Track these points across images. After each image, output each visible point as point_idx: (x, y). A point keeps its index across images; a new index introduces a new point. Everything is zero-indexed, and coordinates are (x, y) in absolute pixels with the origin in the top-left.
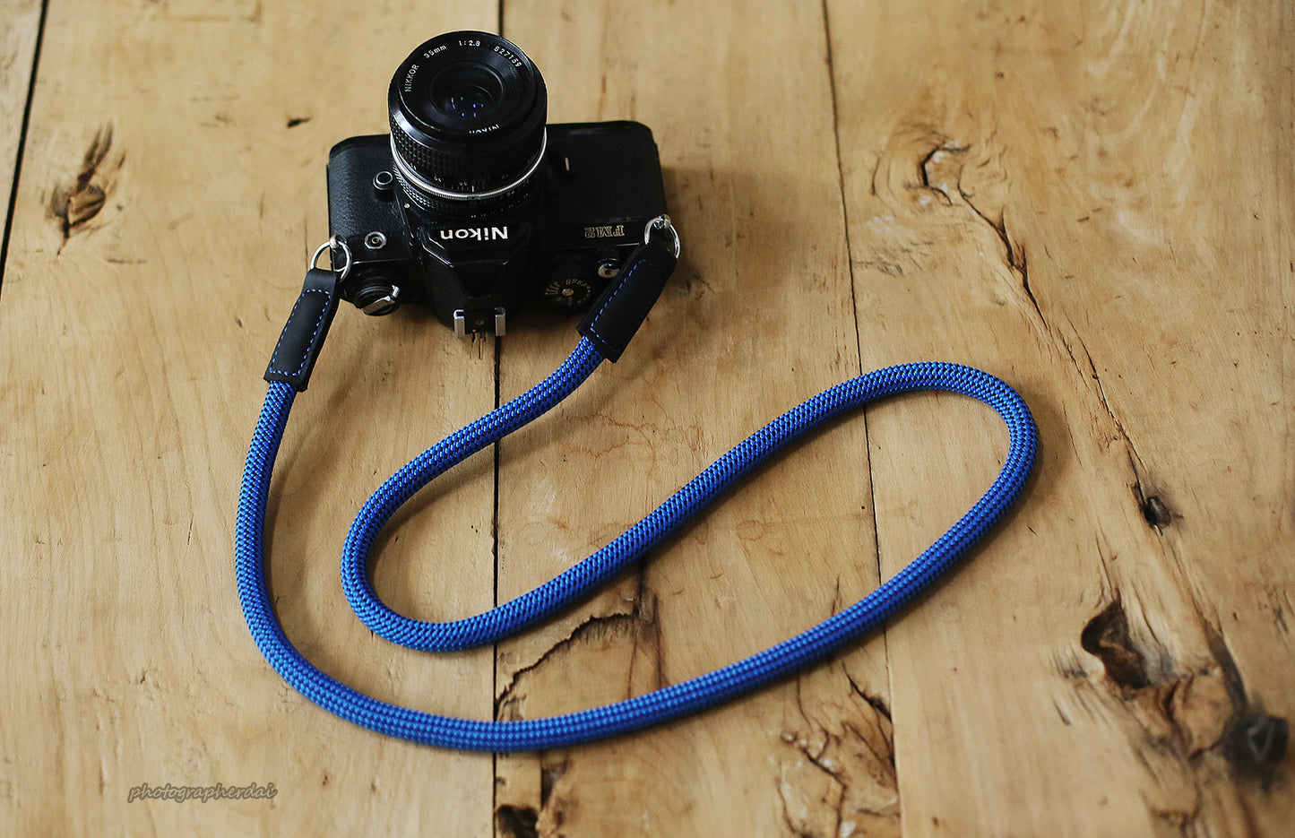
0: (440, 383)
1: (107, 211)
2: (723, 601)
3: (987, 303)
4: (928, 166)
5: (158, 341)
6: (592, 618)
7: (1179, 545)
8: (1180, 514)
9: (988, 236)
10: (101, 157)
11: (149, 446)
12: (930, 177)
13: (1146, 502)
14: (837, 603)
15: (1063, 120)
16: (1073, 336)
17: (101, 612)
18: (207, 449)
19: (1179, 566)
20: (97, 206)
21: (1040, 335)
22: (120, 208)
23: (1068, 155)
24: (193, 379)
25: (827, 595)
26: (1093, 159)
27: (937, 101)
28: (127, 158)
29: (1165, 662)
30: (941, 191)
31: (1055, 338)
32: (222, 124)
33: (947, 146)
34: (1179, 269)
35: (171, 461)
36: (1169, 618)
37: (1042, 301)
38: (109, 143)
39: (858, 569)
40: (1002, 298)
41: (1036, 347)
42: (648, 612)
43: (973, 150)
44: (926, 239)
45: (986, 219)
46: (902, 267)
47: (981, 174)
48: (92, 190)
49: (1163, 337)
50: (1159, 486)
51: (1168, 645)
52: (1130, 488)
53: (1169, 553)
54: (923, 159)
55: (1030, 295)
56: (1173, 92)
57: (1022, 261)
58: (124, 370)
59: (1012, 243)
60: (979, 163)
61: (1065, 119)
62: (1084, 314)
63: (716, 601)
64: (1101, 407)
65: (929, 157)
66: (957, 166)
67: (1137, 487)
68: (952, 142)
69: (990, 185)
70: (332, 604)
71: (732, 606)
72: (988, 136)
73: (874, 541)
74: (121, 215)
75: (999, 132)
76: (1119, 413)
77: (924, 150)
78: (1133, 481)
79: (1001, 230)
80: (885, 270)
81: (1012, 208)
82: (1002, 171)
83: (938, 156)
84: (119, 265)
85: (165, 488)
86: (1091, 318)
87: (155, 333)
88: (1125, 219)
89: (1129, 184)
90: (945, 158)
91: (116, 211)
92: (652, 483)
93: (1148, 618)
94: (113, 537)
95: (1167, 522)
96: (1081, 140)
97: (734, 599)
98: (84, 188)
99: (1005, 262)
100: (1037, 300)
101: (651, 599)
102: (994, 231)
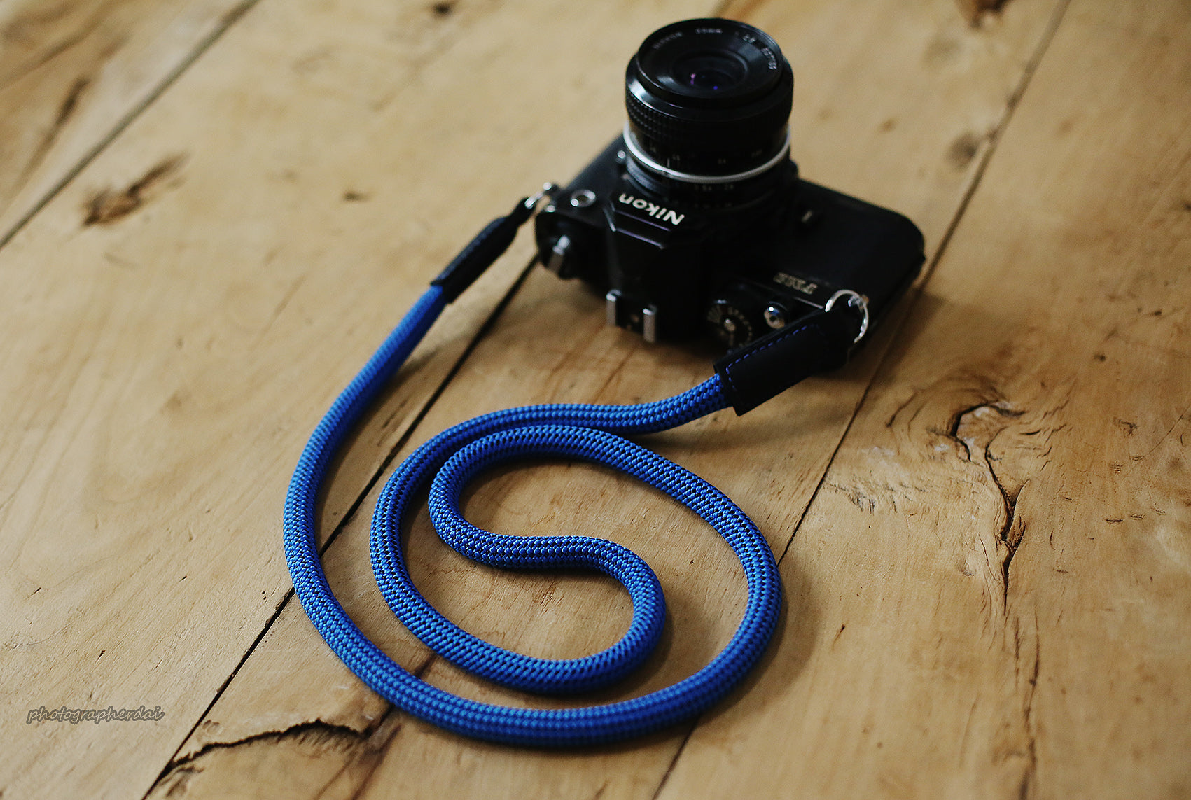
3: (951, 567)
4: (966, 418)
6: (318, 721)
9: (991, 500)
12: (961, 428)
15: (1146, 419)
16: (1031, 631)
21: (993, 618)
22: (147, 220)
23: (1133, 455)
24: (105, 375)
26: (1162, 464)
27: (1013, 361)
28: (186, 182)
30: (966, 446)
31: (1009, 626)
32: (287, 180)
33: (997, 404)
37: (1016, 586)
40: (970, 569)
41: (980, 629)
42: (381, 739)
43: (1025, 418)
44: (919, 485)
45: (1000, 486)
46: (876, 503)
47: (1021, 442)
48: (135, 198)
54: (964, 409)
55: (1006, 575)
57: (1016, 539)
59: (1015, 518)
60: (1025, 431)
61: (1151, 418)
62: (1057, 613)
64: (1021, 714)
65: (973, 408)
66: (999, 426)
68: (1005, 402)
69: (1022, 455)
70: (83, 613)
72: (1051, 409)
75: (1067, 408)
76: (1040, 727)
77: (970, 401)
79: (1010, 502)
80: (855, 500)
81: (1037, 485)
82: (1047, 446)
83: (982, 412)
86: (1063, 621)
88: (1163, 536)
90: (988, 415)
96: (1158, 444)
98: (130, 195)
99: (996, 533)
100: (1010, 582)
101: (393, 727)
102: (1002, 500)
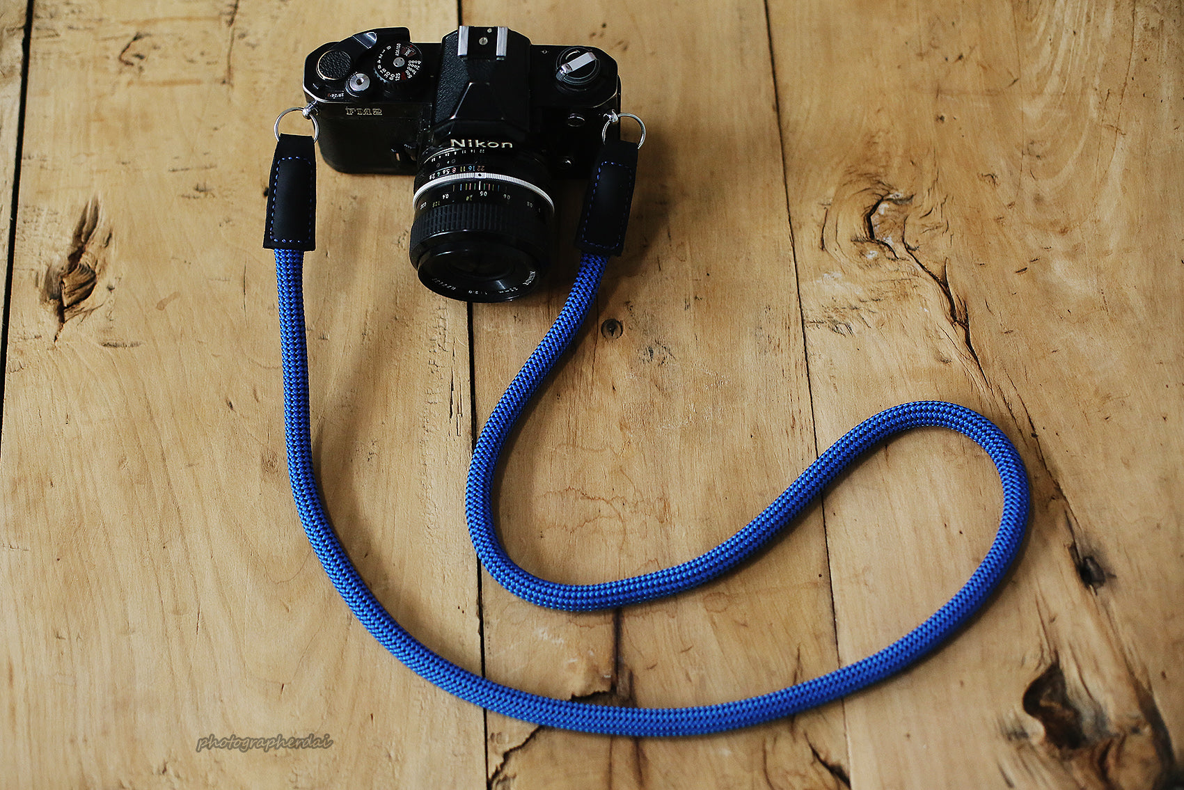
0: (422, 462)
1: (99, 292)
2: (693, 674)
3: (933, 361)
4: (874, 218)
5: (155, 427)
6: (573, 697)
7: (1113, 604)
8: (1112, 573)
9: (931, 291)
10: (89, 233)
11: (154, 536)
12: (876, 230)
13: (1082, 561)
14: (799, 674)
15: (1000, 165)
16: (1012, 393)
17: (122, 705)
18: (209, 537)
19: (1112, 626)
20: (88, 287)
21: (982, 393)
22: (110, 289)
23: (1006, 204)
24: (190, 465)
25: (789, 664)
26: (1030, 204)
27: (881, 148)
28: (113, 236)
29: (1100, 718)
30: (887, 245)
31: (996, 396)
32: (202, 195)
33: (891, 196)
34: (1111, 320)
35: (176, 551)
36: (1103, 677)
37: (984, 357)
38: (95, 218)
39: (817, 637)
40: (946, 356)
42: (624, 689)
43: (917, 200)
44: (874, 296)
45: (929, 273)
46: (851, 325)
47: (924, 225)
48: (84, 269)
49: (1096, 392)
50: (1094, 545)
51: (1102, 703)
52: (1067, 550)
53: (1104, 614)
54: (869, 211)
55: (972, 351)
56: (1104, 132)
57: (964, 316)
58: (125, 459)
59: (954, 297)
60: (922, 214)
61: (1002, 163)
62: (1023, 370)
63: (687, 675)
64: (1039, 466)
65: (875, 207)
66: (902, 217)
67: (1073, 548)
68: (896, 193)
69: (933, 237)
70: (333, 689)
71: (702, 679)
72: (930, 184)
73: (831, 609)
74: (112, 296)
75: (941, 179)
76: (1056, 471)
77: (870, 201)
78: (1069, 542)
79: (943, 284)
80: (835, 330)
81: (954, 259)
82: (944, 221)
83: (883, 207)
84: (113, 348)
85: (172, 579)
86: (1029, 375)
87: (152, 418)
88: (1060, 268)
89: (1063, 232)
90: (889, 210)
91: (106, 291)
92: (624, 558)
93: (1084, 678)
94: (127, 630)
95: (1101, 582)
96: (1018, 186)
97: (704, 672)
98: (76, 267)
99: (948, 317)
100: (978, 357)
101: (627, 674)
102: (938, 285)
